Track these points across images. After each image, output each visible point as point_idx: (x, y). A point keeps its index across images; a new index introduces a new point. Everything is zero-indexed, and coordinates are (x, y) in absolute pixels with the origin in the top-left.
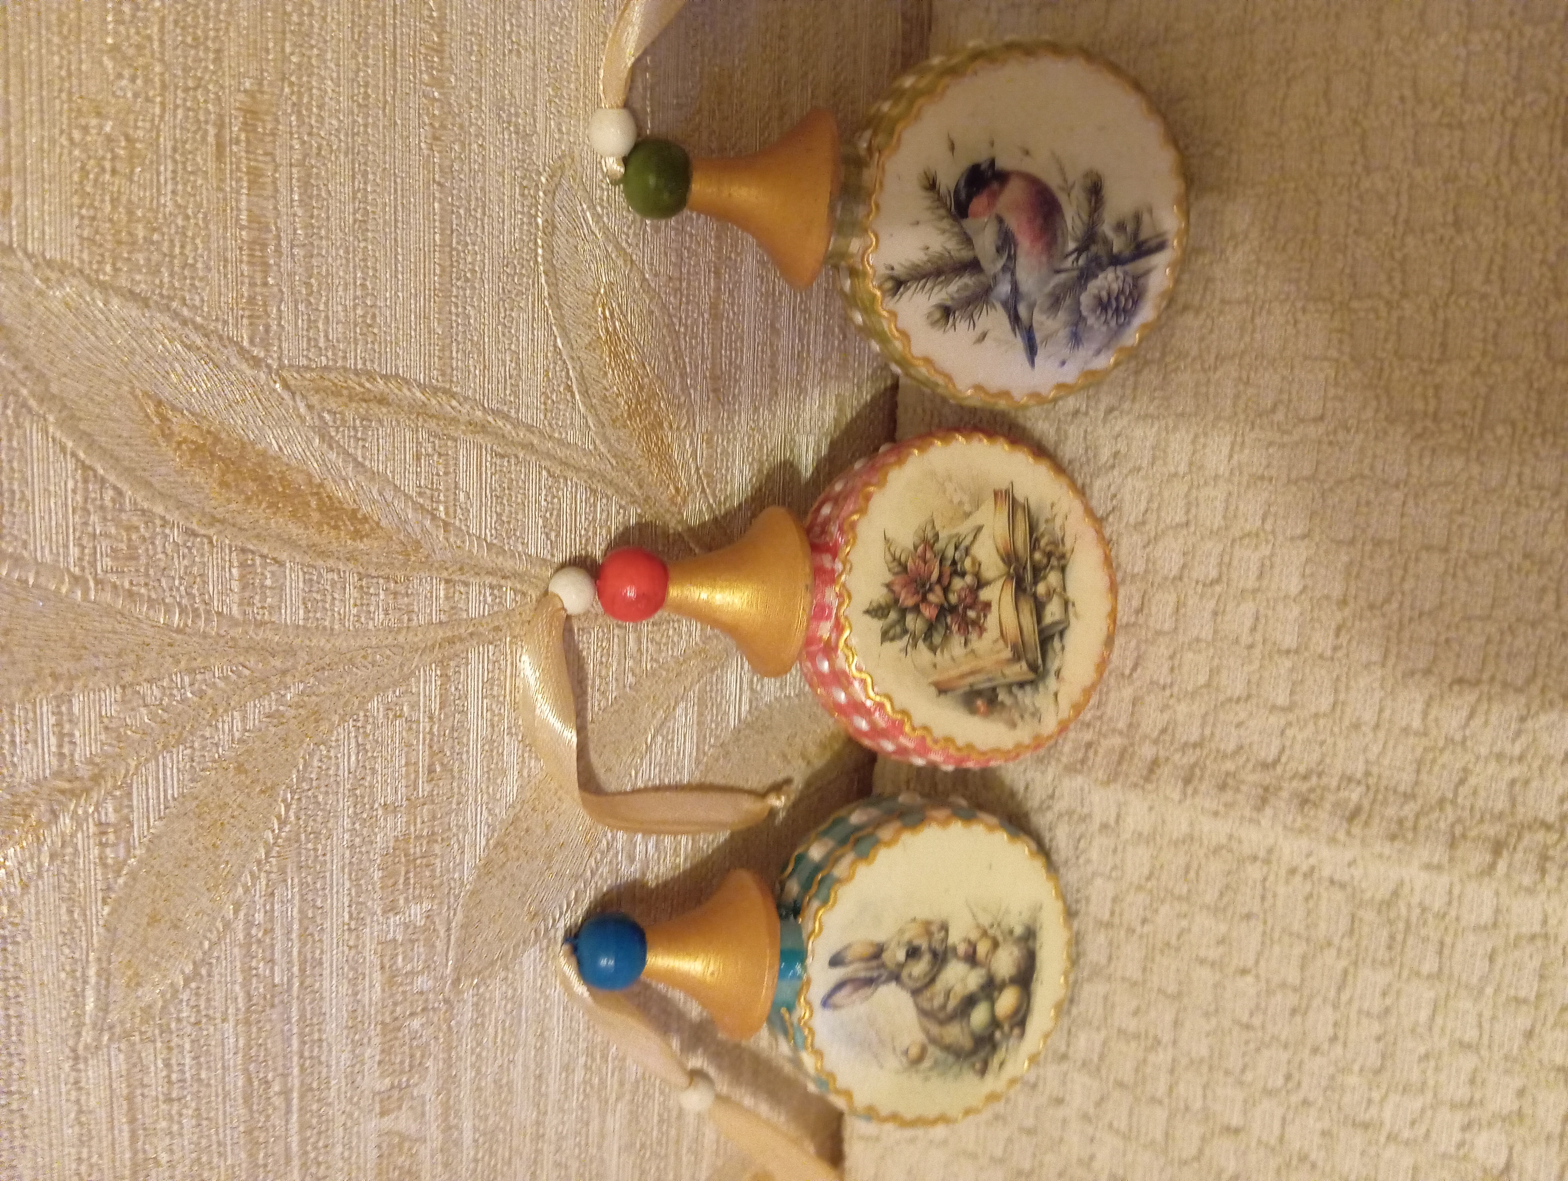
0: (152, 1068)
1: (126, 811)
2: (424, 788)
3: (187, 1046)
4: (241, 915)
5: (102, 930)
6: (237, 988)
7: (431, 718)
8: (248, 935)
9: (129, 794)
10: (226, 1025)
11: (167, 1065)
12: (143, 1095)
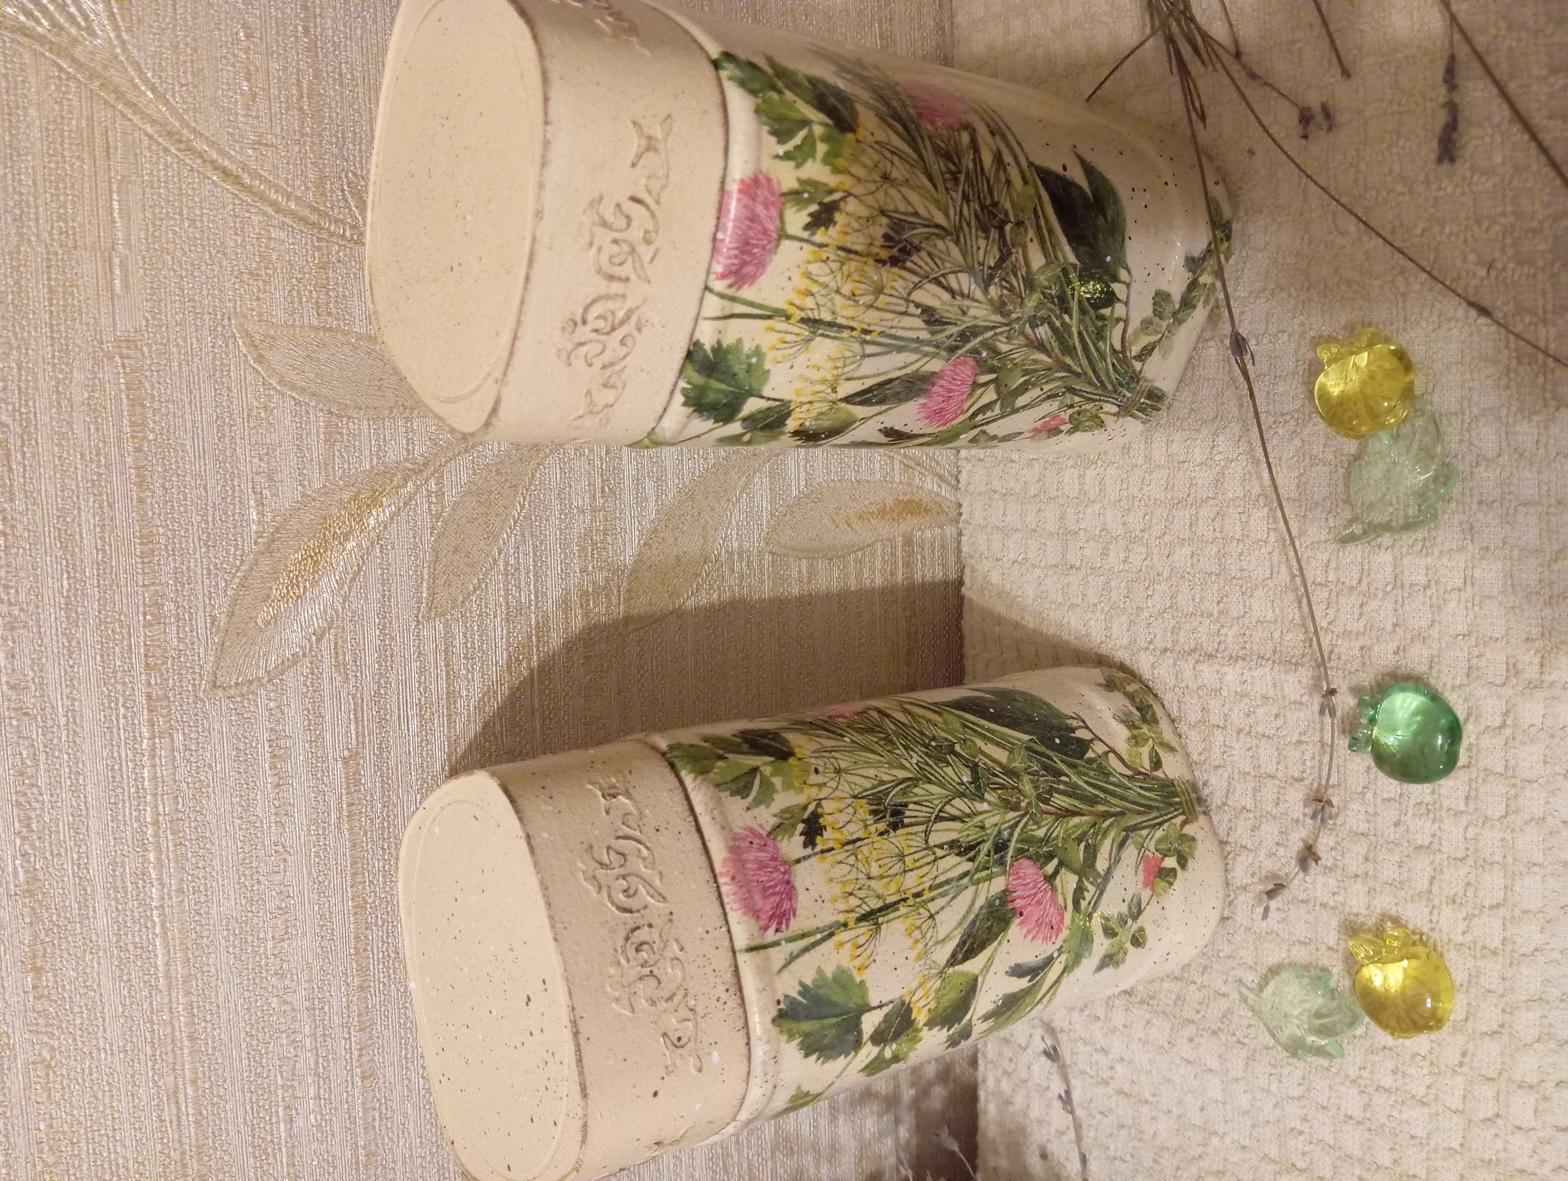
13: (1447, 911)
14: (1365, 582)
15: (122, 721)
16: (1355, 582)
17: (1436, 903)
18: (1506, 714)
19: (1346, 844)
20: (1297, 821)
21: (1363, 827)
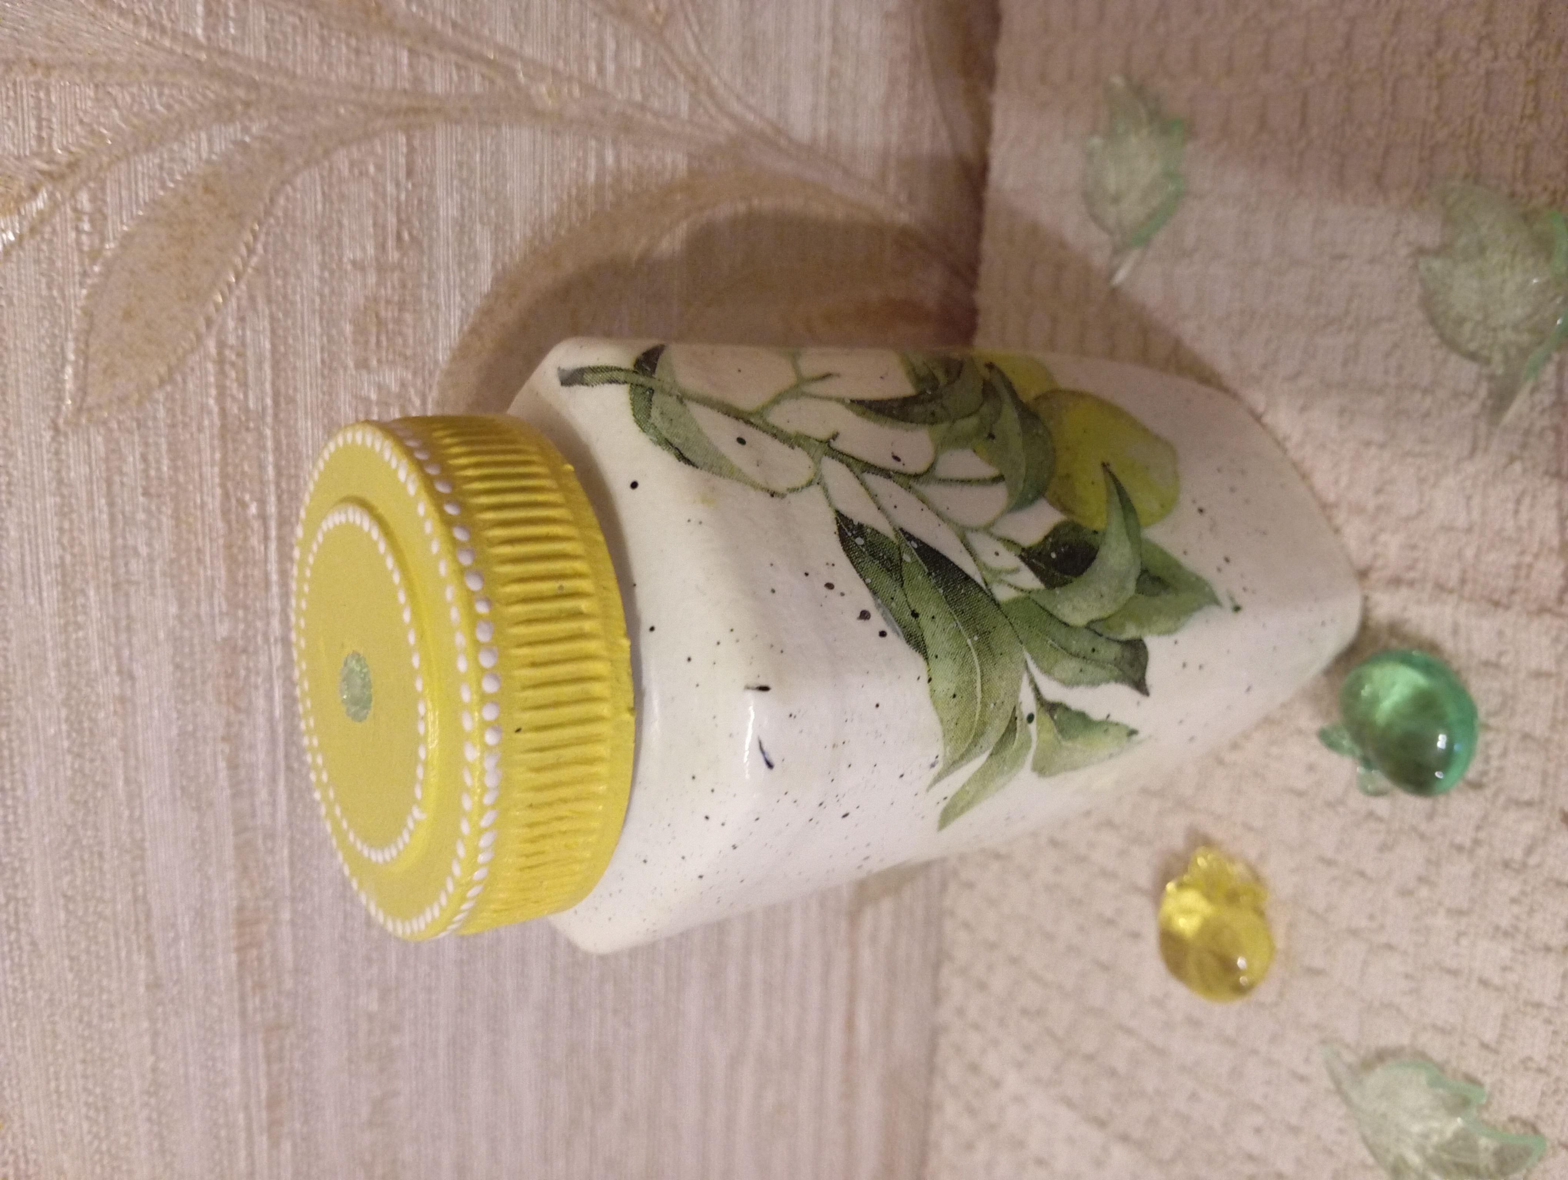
0: (131, 459)
1: (100, 203)
2: (393, 255)
3: (164, 447)
4: (214, 330)
5: (79, 312)
6: (212, 402)
7: (398, 185)
8: (220, 353)
9: (103, 189)
10: (202, 436)
11: (144, 458)
12: (122, 483)
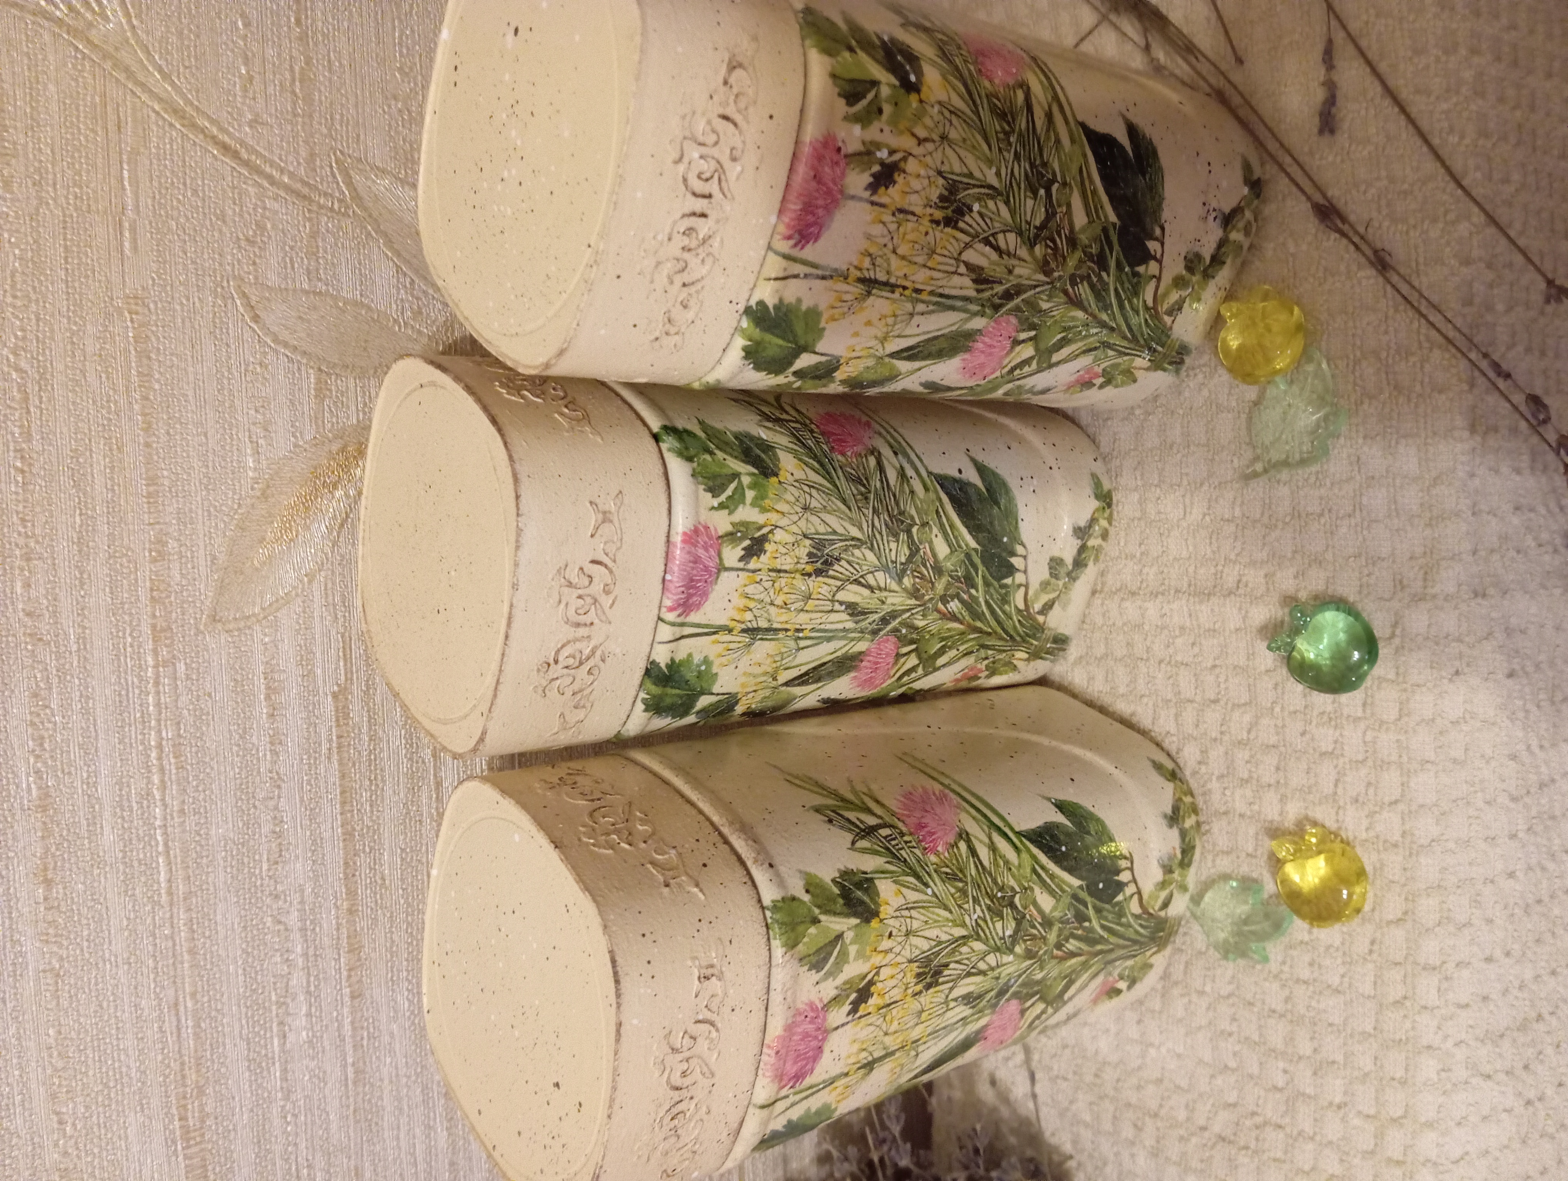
13: (1351, 811)
14: (1266, 515)
15: (129, 649)
16: (1258, 516)
17: (1341, 803)
18: (1395, 625)
19: (1258, 756)
20: (1215, 740)
21: (1273, 740)
